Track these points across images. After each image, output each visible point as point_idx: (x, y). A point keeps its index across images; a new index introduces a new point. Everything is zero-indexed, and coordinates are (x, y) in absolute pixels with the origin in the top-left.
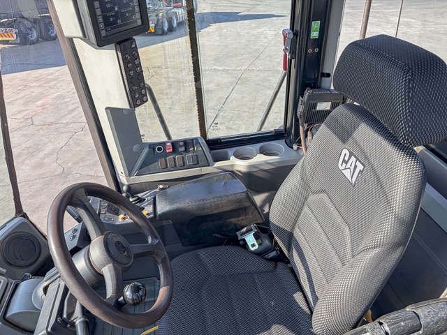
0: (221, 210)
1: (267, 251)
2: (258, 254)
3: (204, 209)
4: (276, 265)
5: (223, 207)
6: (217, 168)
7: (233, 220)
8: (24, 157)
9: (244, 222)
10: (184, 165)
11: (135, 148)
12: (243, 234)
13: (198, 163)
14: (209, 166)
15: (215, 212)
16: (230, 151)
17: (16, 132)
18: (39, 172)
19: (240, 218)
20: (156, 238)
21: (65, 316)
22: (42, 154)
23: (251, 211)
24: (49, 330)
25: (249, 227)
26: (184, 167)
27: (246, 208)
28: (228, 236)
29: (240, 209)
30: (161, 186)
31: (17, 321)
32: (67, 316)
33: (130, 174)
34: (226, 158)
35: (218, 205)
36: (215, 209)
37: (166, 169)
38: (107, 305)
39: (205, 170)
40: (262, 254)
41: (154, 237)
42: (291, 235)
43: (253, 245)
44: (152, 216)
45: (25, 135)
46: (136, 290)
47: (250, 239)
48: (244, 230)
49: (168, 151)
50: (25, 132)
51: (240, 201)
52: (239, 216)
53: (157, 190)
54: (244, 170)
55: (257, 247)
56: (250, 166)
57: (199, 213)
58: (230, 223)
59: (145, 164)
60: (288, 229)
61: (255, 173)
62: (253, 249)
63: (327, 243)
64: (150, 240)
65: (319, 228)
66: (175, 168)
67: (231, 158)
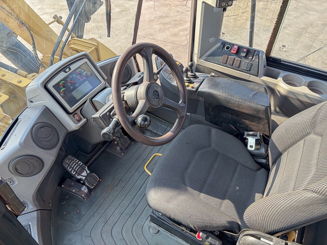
0: (241, 110)
1: (260, 156)
2: (252, 155)
3: (229, 102)
4: (260, 169)
5: (243, 108)
6: (263, 81)
7: (247, 122)
8: (171, 26)
9: (254, 128)
10: (239, 67)
11: (212, 40)
12: (249, 135)
13: (250, 70)
14: (257, 76)
15: (236, 109)
16: (283, 73)
17: (174, 7)
18: (174, 39)
19: (253, 123)
20: (185, 103)
21: (111, 114)
22: (181, 28)
23: (263, 123)
24: (101, 115)
25: (255, 133)
26: (238, 68)
27: (260, 118)
28: (239, 131)
29: (255, 116)
30: (213, 74)
31: (96, 104)
32: (113, 114)
33: (200, 57)
34: (275, 77)
35: (240, 105)
36: (237, 107)
37: (225, 64)
38: (128, 119)
39: (252, 78)
40: (255, 156)
41: (184, 102)
42: (280, 155)
43: (251, 147)
44: (194, 90)
45: (178, 12)
46: (145, 120)
47: (251, 141)
48: (251, 133)
49: (232, 51)
50: (179, 9)
51: (258, 111)
52: (252, 122)
53: (209, 75)
54: (283, 92)
55: (253, 149)
56: (290, 92)
57: (224, 103)
58: (244, 123)
59: (213, 55)
60: (280, 149)
61: (291, 99)
62: (249, 148)
63: (295, 173)
64: (180, 102)
65: (299, 160)
66: (232, 66)
67: (279, 79)
